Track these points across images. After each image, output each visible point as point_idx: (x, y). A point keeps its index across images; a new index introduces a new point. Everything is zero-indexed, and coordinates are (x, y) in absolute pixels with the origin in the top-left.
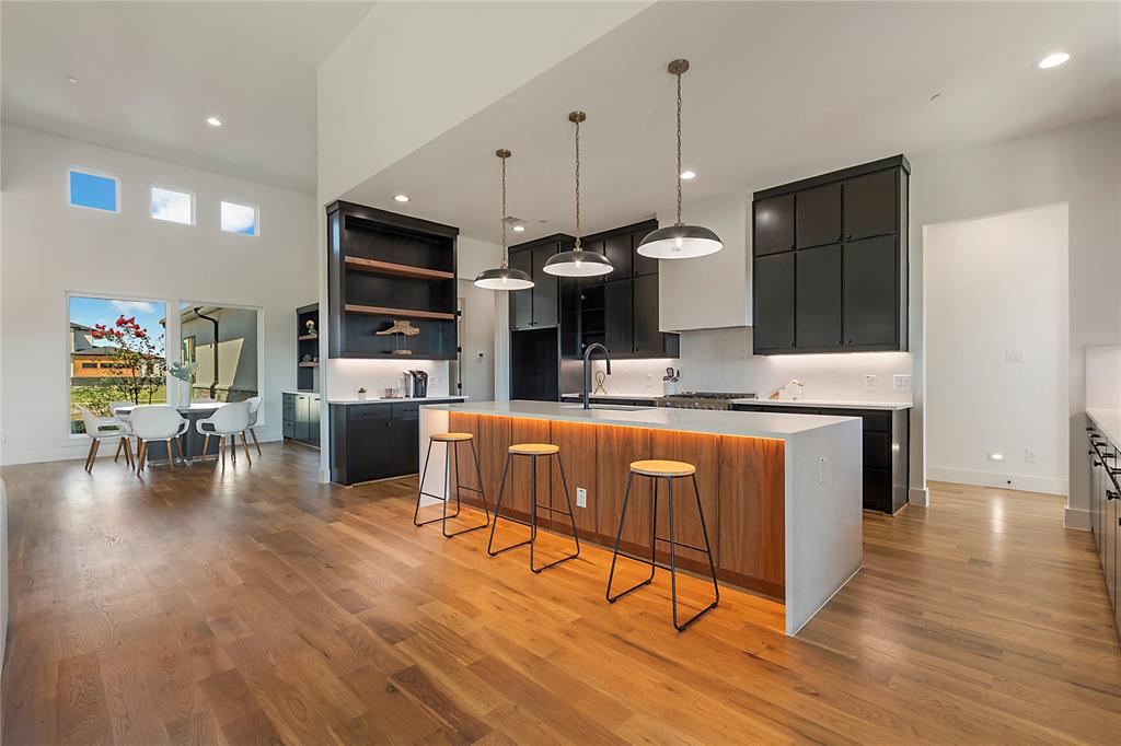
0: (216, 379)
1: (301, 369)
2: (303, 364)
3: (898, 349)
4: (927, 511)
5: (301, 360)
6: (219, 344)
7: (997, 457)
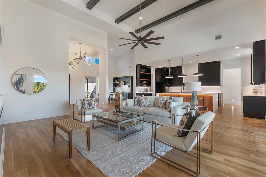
0: (88, 90)
1: (114, 88)
2: (114, 87)
3: (220, 86)
4: (224, 107)
5: (114, 86)
6: (88, 84)
7: (233, 100)
